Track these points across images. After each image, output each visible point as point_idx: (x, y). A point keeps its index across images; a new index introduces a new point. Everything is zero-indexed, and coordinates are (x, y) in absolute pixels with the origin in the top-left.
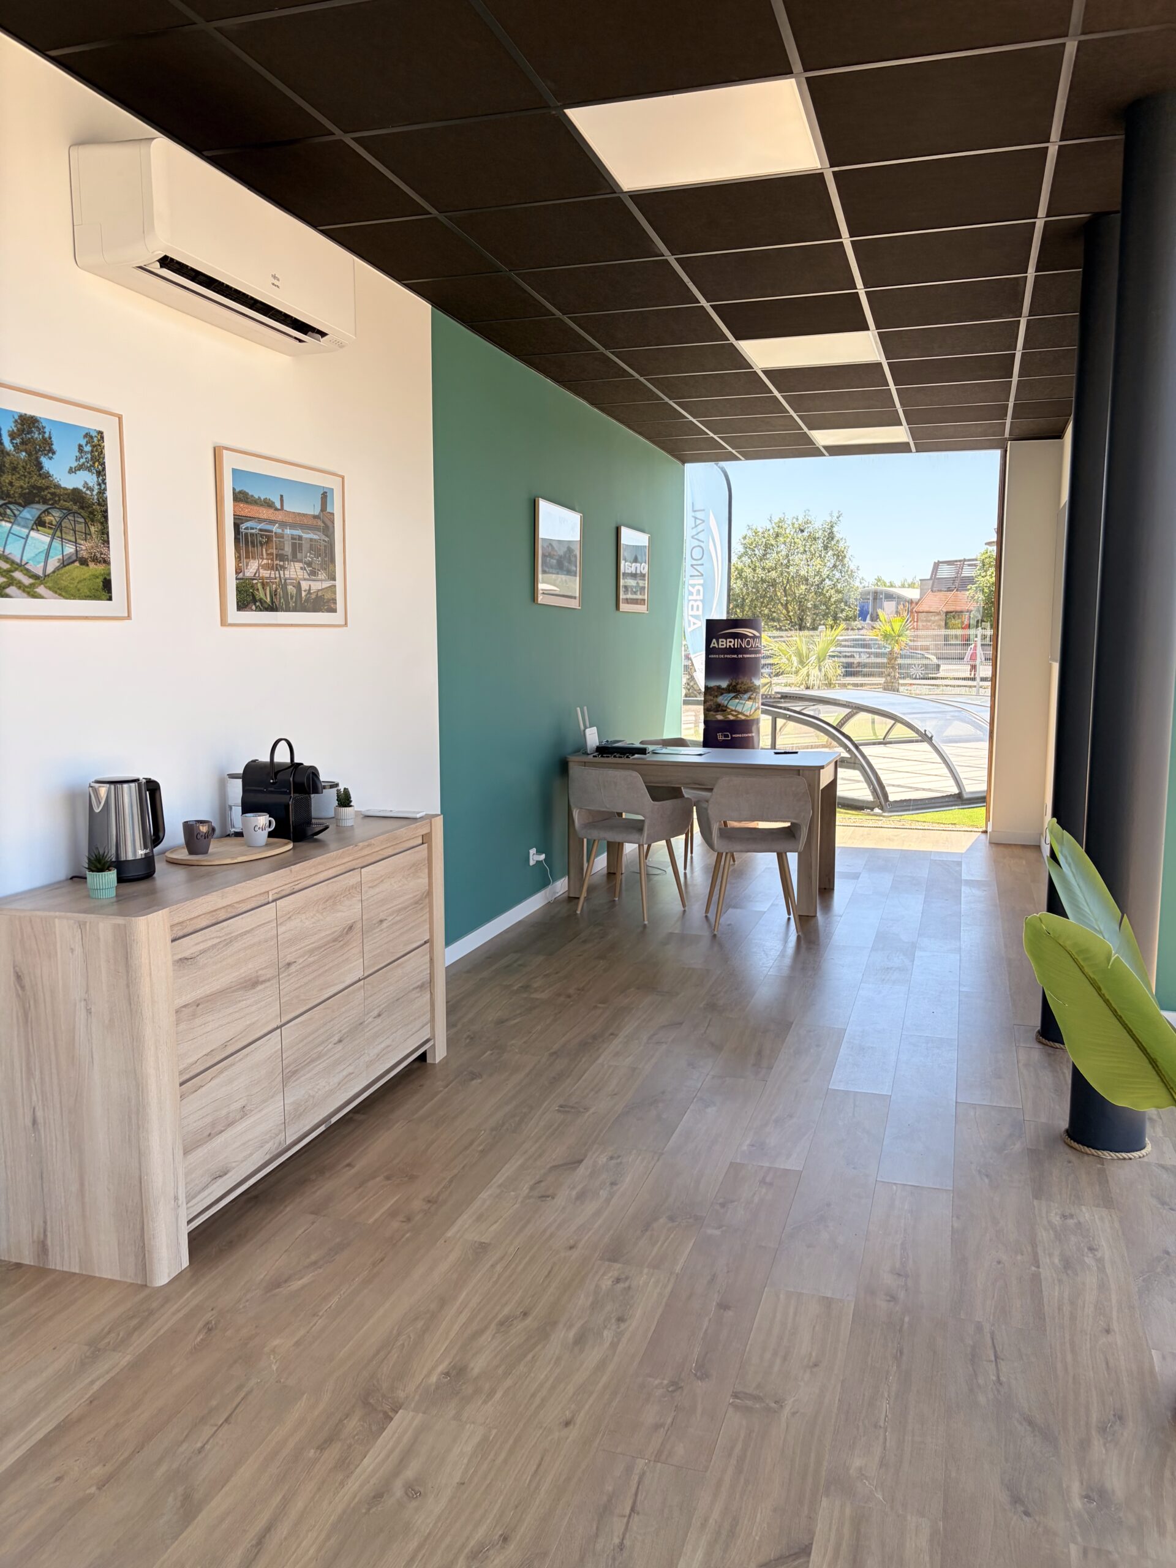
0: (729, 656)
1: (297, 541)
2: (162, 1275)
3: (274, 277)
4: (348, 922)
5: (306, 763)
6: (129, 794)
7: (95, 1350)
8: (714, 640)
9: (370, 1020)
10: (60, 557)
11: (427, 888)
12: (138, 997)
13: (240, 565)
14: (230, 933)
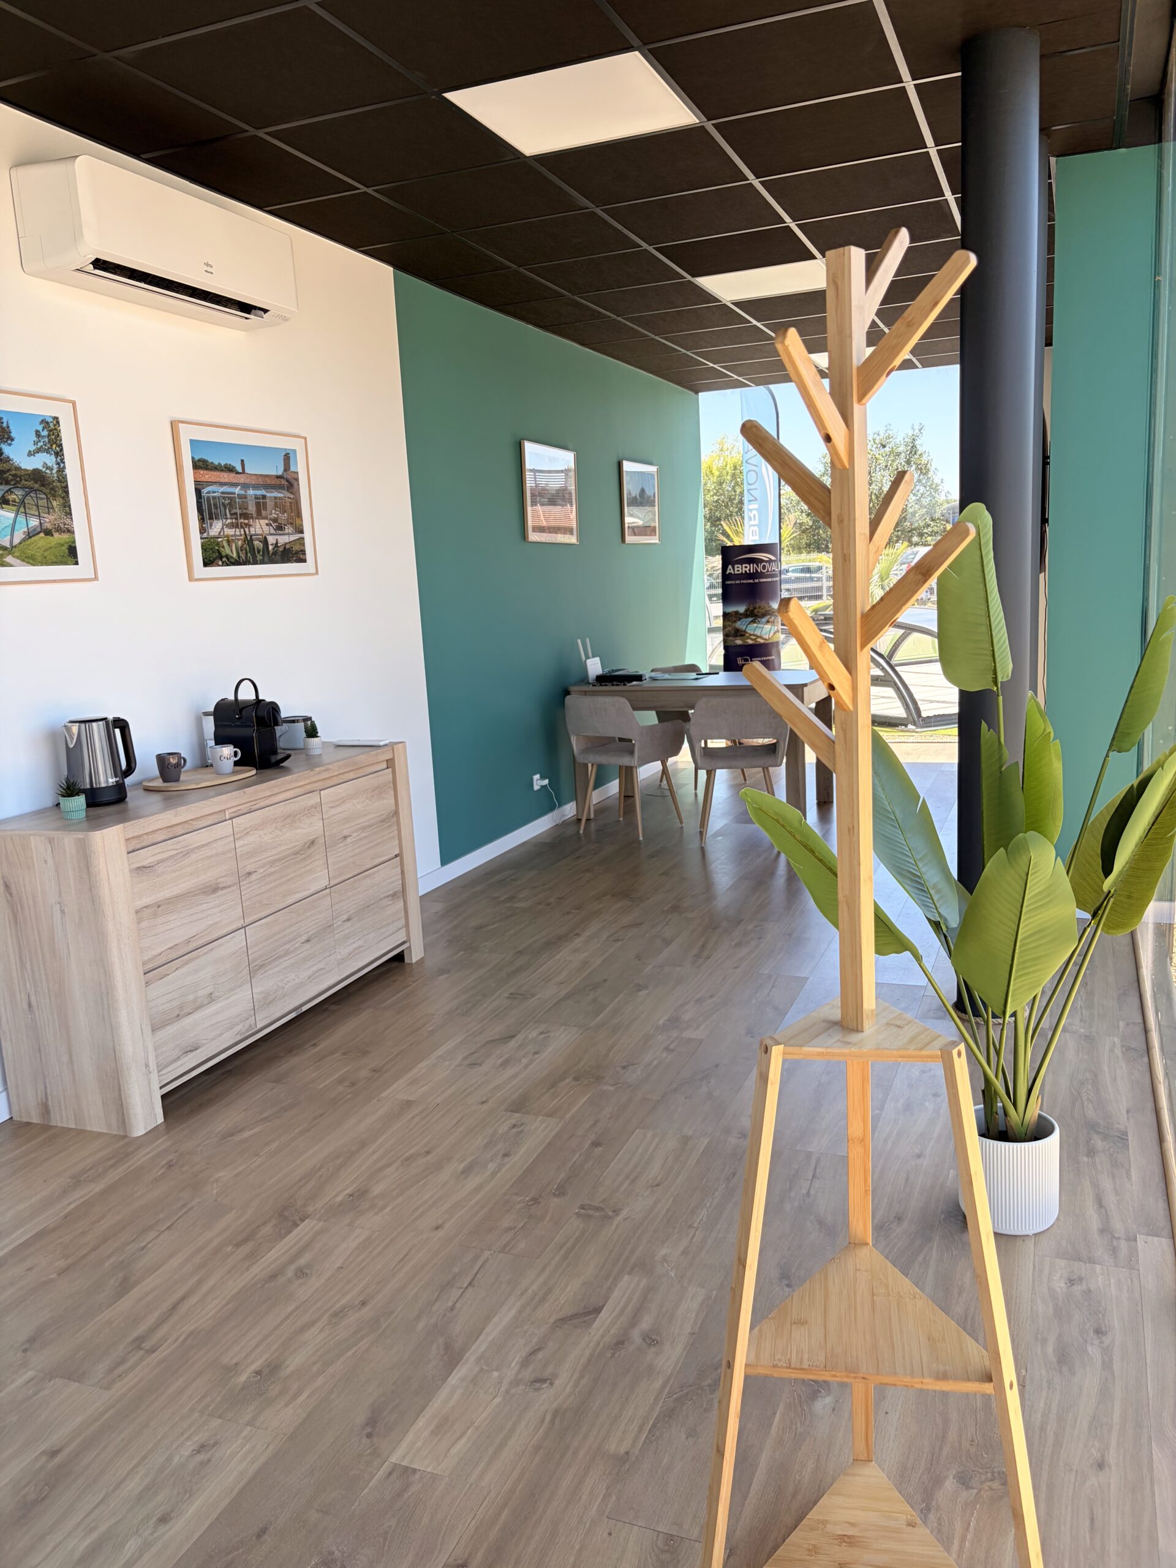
0: (745, 582)
1: (261, 501)
2: (140, 1127)
3: (207, 265)
4: (309, 838)
5: (268, 700)
6: (98, 729)
7: (77, 1181)
8: (730, 567)
9: (339, 923)
10: (26, 530)
11: (394, 808)
12: (99, 899)
13: (204, 526)
14: (187, 846)
